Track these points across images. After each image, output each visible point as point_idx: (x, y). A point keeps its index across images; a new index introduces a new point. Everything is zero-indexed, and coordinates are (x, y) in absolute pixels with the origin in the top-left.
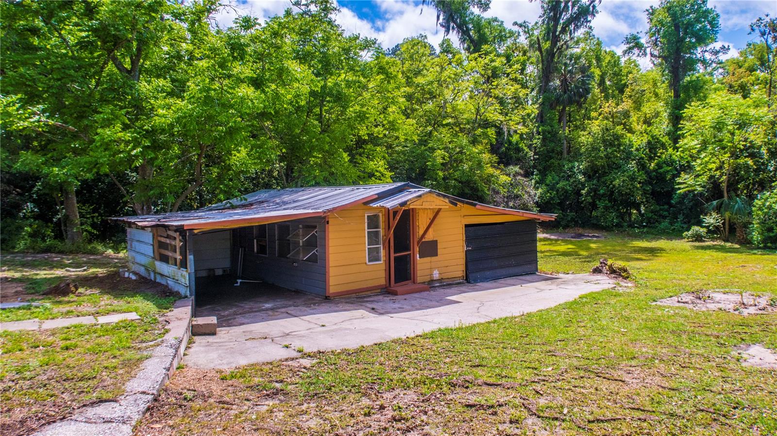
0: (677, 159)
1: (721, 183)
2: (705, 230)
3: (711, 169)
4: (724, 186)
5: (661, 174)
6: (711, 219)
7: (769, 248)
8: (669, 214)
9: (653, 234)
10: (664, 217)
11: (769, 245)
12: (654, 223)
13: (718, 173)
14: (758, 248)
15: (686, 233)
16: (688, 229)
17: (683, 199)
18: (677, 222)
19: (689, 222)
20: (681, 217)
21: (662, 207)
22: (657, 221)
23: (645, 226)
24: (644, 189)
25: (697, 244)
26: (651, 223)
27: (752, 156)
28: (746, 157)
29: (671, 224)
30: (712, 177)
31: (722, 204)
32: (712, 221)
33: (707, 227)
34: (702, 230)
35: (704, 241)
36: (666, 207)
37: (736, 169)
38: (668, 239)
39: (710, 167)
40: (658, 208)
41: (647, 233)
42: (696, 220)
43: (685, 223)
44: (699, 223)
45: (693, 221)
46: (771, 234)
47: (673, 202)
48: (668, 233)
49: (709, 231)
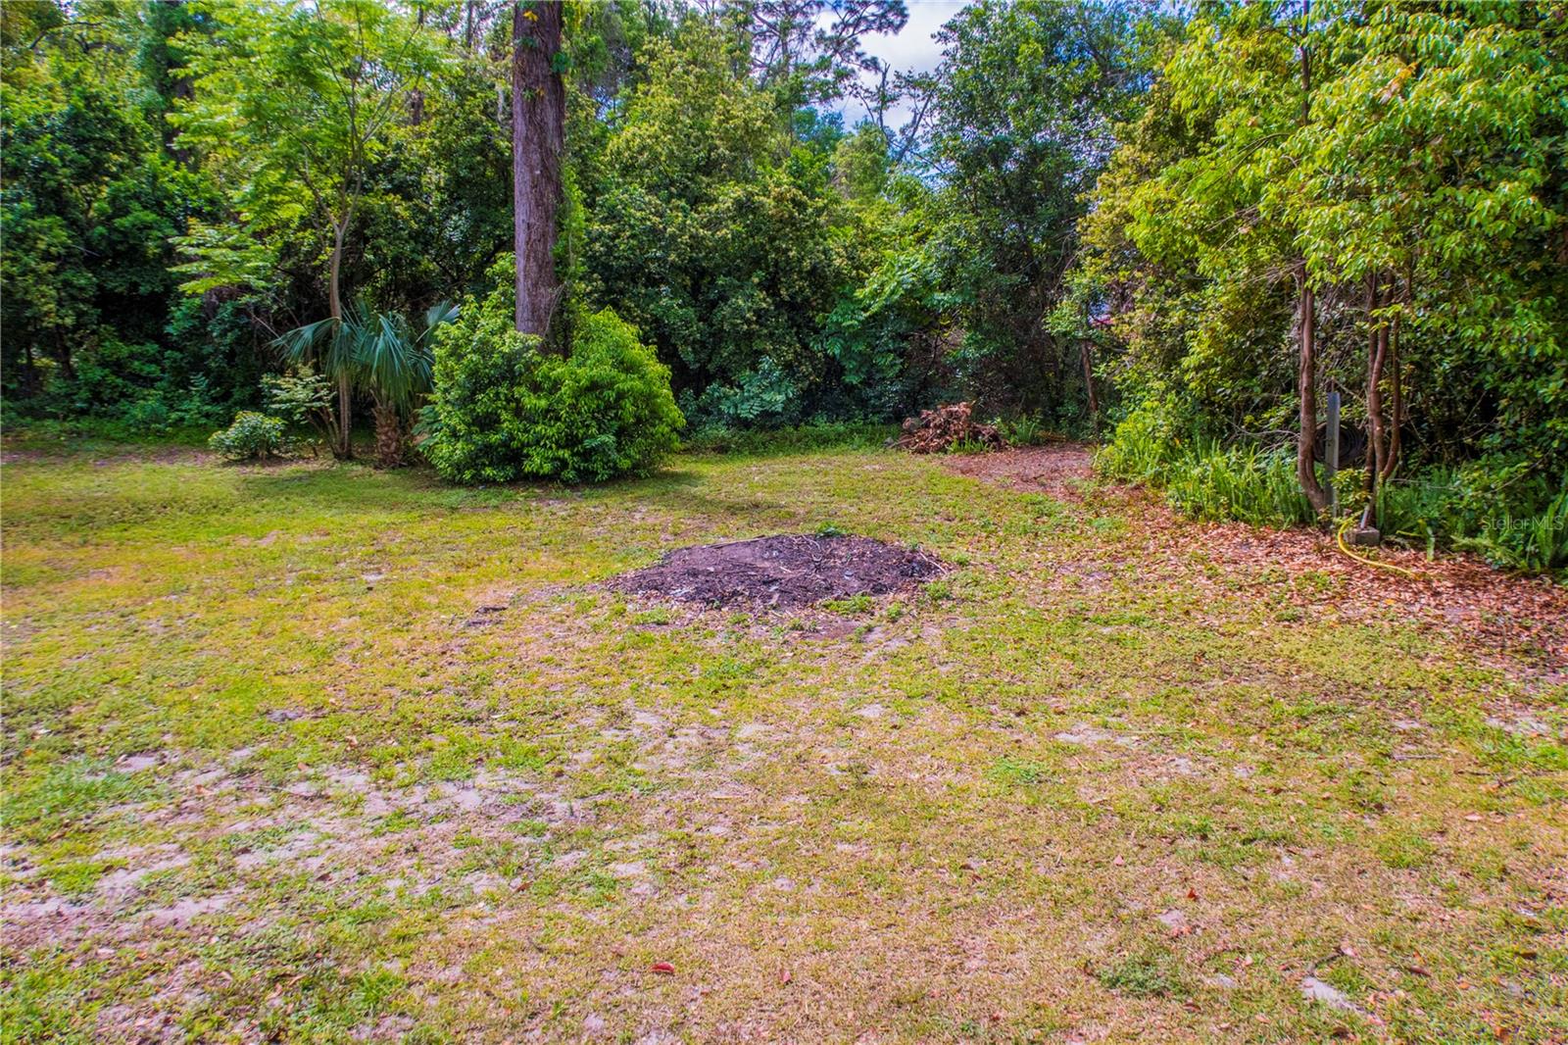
0: (173, 188)
1: (320, 268)
2: (278, 422)
3: (286, 224)
4: (332, 278)
5: (125, 234)
6: (297, 389)
7: (489, 483)
8: (163, 371)
9: (108, 438)
10: (149, 382)
11: (489, 472)
12: (113, 401)
13: (309, 237)
14: (454, 483)
15: (218, 435)
16: (226, 423)
17: (204, 322)
18: (189, 396)
19: (226, 396)
20: (200, 382)
21: (136, 348)
22: (123, 395)
23: (83, 412)
24: (67, 284)
25: (258, 472)
26: (102, 402)
27: (404, 190)
28: (387, 192)
29: (170, 403)
30: (288, 250)
31: (329, 335)
32: (301, 394)
33: (287, 414)
34: (268, 423)
35: (278, 461)
36: (152, 348)
37: (363, 228)
38: (159, 457)
39: (284, 214)
40: (124, 350)
41: (92, 435)
42: (248, 391)
43: (215, 400)
44: (257, 401)
45: (237, 394)
46: (494, 438)
47: (169, 329)
48: (160, 435)
49: (292, 427)
